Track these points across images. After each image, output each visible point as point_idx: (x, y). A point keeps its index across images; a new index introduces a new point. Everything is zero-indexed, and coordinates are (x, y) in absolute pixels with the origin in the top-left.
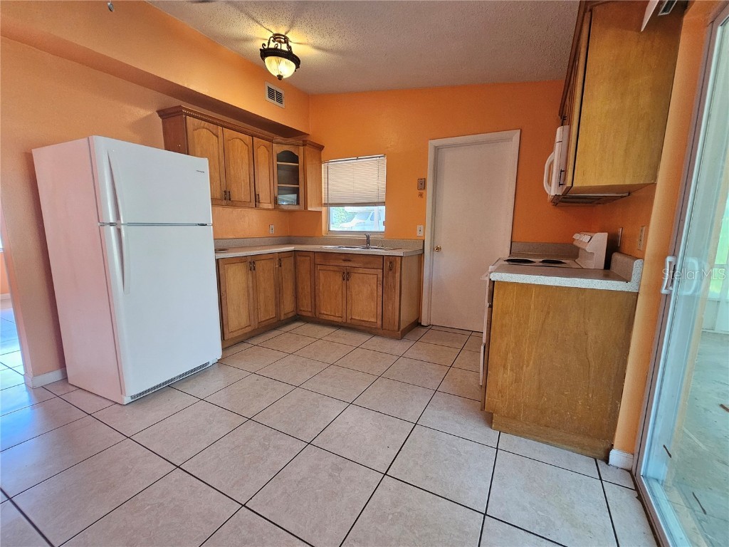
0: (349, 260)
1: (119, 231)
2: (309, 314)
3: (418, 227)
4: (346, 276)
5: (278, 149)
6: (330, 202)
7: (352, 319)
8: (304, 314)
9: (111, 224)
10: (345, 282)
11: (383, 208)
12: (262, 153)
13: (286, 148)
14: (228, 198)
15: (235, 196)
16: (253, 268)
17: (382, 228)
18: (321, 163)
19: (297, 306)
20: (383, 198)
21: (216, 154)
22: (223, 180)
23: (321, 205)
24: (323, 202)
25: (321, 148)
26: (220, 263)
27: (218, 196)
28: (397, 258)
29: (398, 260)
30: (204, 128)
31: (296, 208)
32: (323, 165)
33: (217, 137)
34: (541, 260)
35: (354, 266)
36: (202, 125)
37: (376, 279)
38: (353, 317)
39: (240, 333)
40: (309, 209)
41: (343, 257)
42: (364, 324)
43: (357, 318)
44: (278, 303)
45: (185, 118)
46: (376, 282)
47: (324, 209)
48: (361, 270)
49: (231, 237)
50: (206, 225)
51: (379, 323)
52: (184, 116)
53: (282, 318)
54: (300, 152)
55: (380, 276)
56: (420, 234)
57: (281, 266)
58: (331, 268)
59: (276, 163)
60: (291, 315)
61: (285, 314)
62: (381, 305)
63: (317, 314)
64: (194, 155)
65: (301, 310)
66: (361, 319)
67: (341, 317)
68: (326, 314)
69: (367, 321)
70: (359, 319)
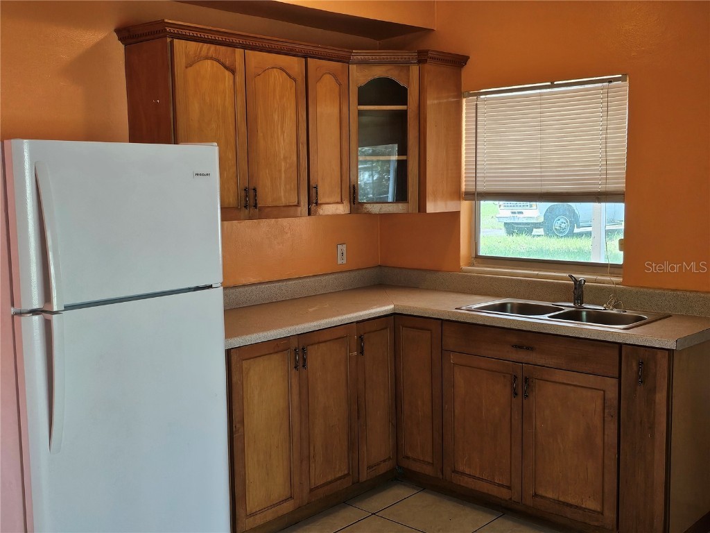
0: (530, 349)
1: (48, 326)
2: (428, 470)
4: (523, 386)
5: (360, 76)
6: (482, 187)
7: (536, 494)
8: (416, 467)
9: (34, 312)
11: (620, 208)
12: (325, 88)
13: (379, 72)
14: (252, 202)
15: (267, 197)
16: (301, 363)
17: (618, 257)
18: (460, 95)
19: (397, 447)
20: (620, 185)
21: (230, 111)
22: (244, 165)
23: (458, 195)
24: (463, 188)
25: (459, 61)
26: (234, 358)
27: (232, 200)
28: (660, 354)
29: (663, 362)
30: (207, 58)
31: (399, 208)
32: (464, 100)
33: (233, 71)
35: (542, 362)
36: (204, 53)
37: (599, 402)
38: (541, 492)
39: (270, 515)
40: (431, 208)
41: (515, 340)
43: (550, 495)
44: (354, 442)
45: (172, 43)
46: (599, 409)
47: (464, 207)
48: (560, 376)
49: (253, 280)
50: (210, 287)
51: (610, 515)
52: (169, 40)
53: (364, 476)
54: (411, 79)
55: (612, 394)
57: (362, 353)
59: (355, 107)
60: (383, 468)
61: (369, 467)
62: (614, 469)
63: (448, 471)
64: (188, 140)
65: (408, 458)
66: (561, 499)
67: (509, 488)
68: (469, 476)
69: (577, 507)
70: (556, 497)
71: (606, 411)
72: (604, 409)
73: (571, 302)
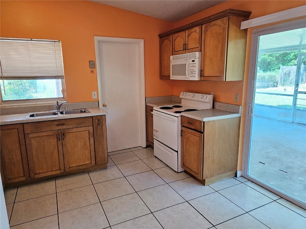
0: (64, 125)
2: (23, 179)
3: (93, 93)
4: (61, 136)
7: (70, 168)
10: (60, 142)
28: (103, 117)
34: (173, 106)
35: (68, 128)
38: (71, 166)
41: (56, 123)
42: (81, 167)
43: (74, 166)
48: (75, 130)
55: (91, 130)
56: (95, 97)
58: (44, 134)
63: (32, 175)
65: (11, 179)
66: (78, 165)
67: (60, 169)
68: (42, 173)
69: (84, 165)
70: (76, 165)
71: (90, 135)
72: (89, 135)
73: (56, 110)
